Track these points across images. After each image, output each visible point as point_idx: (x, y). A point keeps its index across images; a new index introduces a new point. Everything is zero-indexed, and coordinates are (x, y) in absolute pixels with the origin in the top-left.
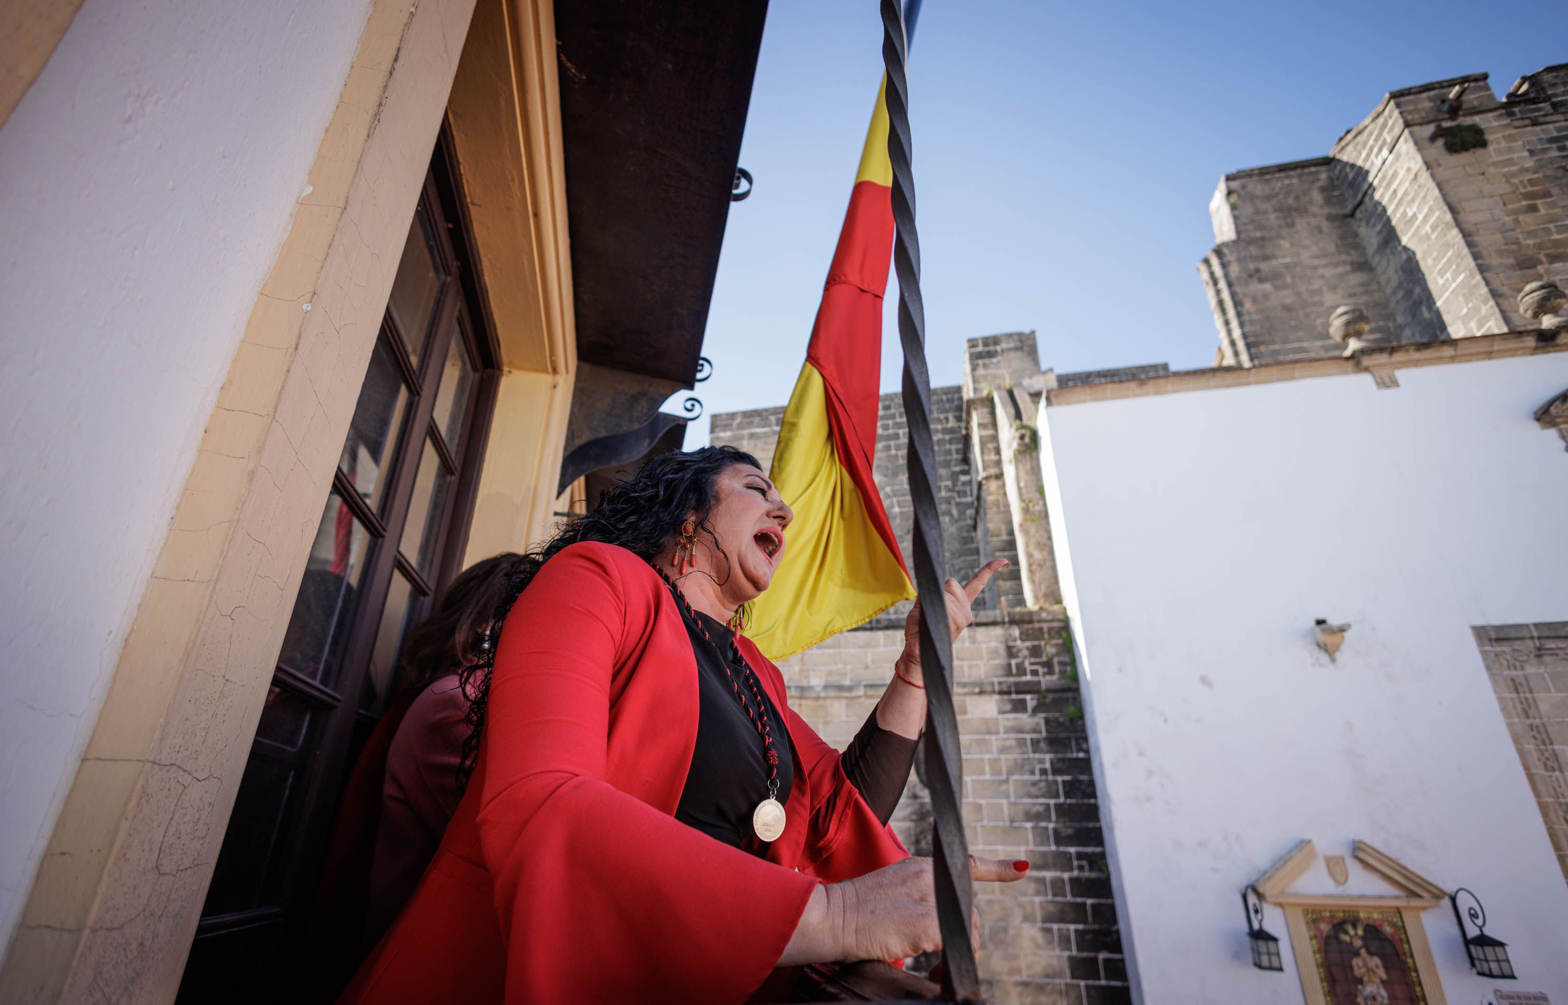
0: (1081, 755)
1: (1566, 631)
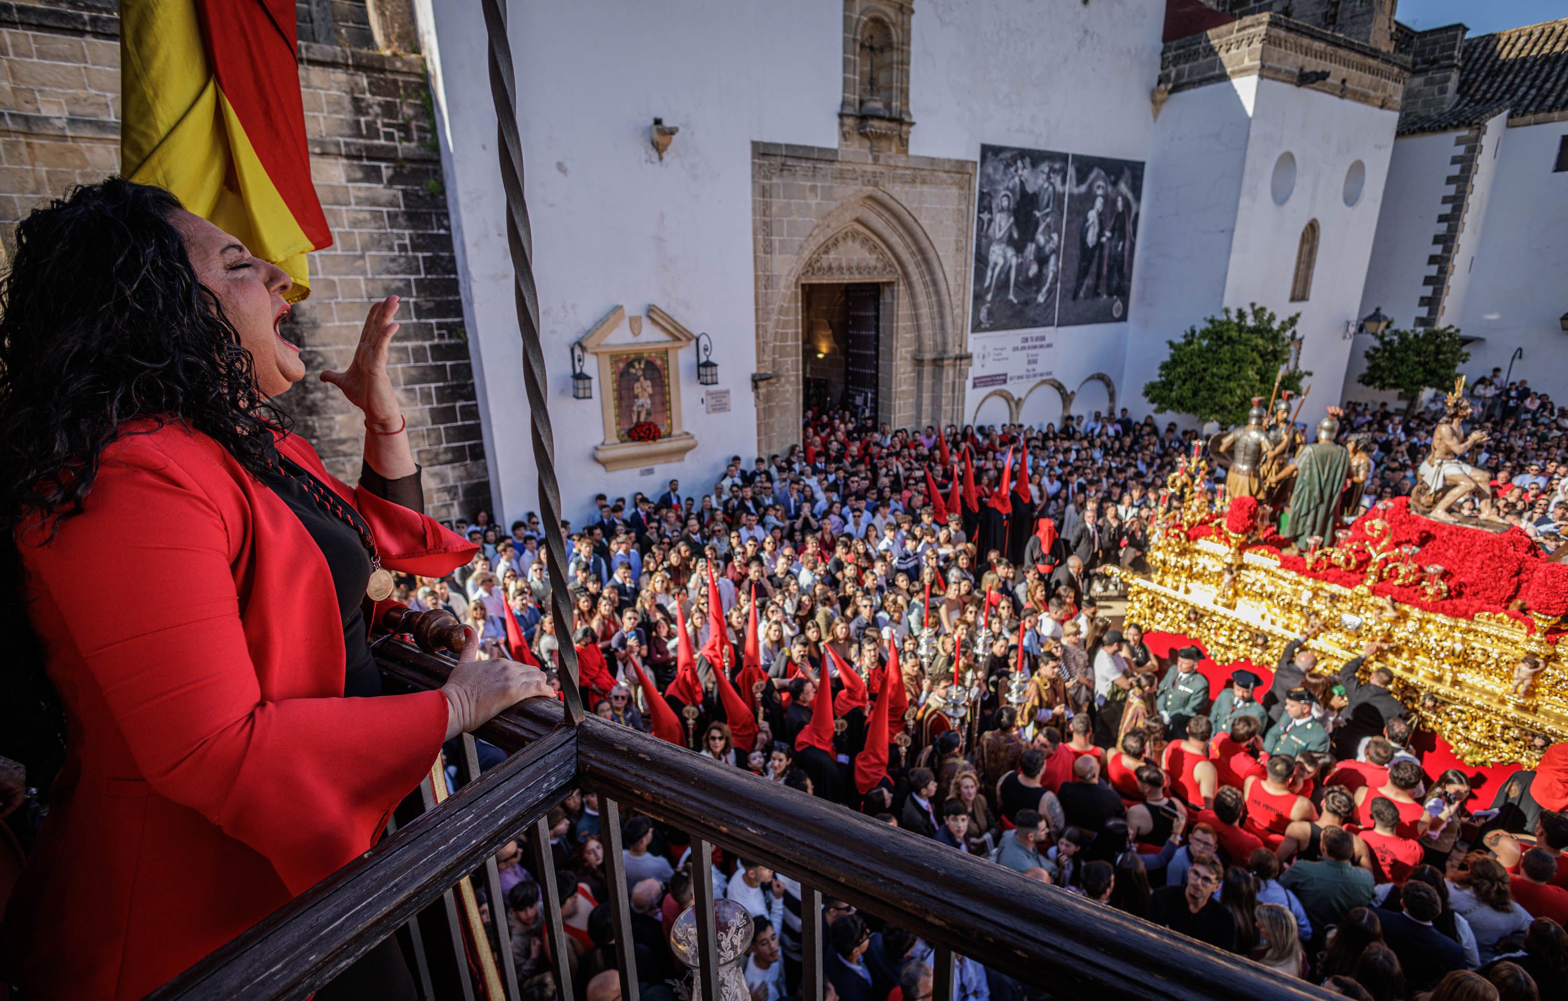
0: (442, 232)
1: (800, 153)
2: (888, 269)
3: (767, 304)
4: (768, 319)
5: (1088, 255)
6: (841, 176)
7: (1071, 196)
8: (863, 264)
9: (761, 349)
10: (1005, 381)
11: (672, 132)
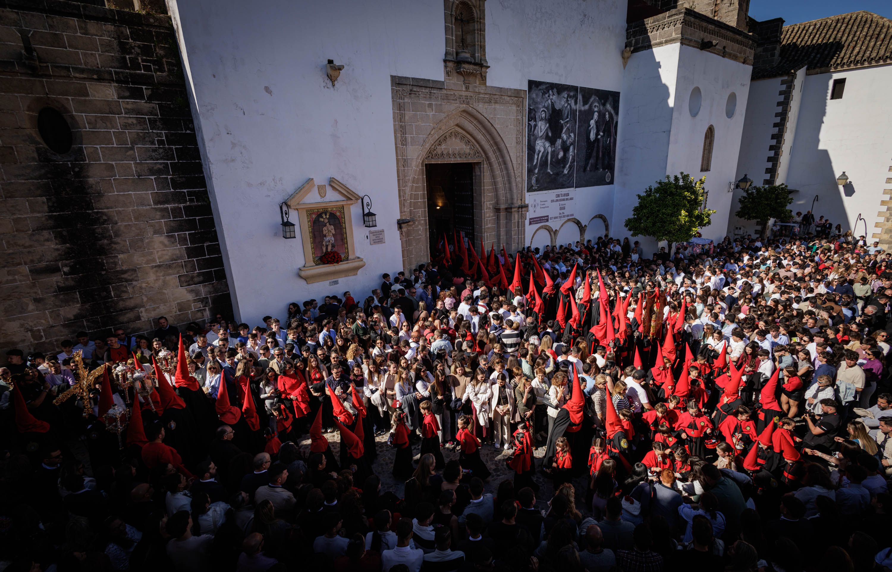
0: (189, 131)
1: (421, 83)
2: (477, 155)
3: (405, 176)
4: (406, 186)
5: (591, 146)
6: (447, 98)
7: (580, 111)
8: (462, 152)
9: (402, 204)
10: (547, 220)
11: (340, 68)
